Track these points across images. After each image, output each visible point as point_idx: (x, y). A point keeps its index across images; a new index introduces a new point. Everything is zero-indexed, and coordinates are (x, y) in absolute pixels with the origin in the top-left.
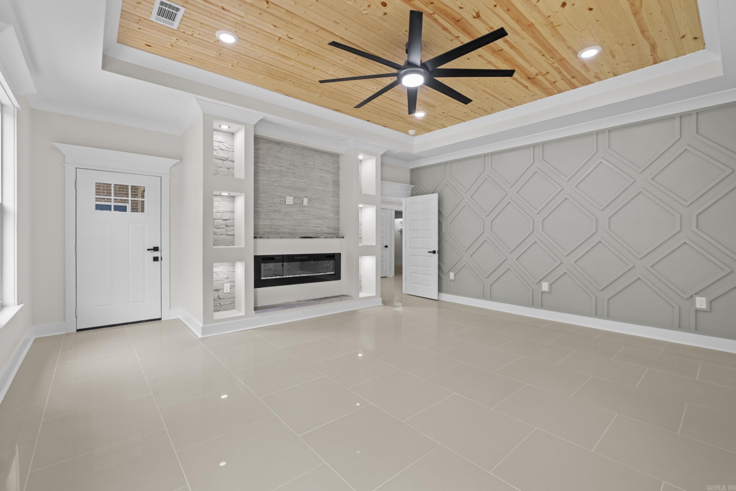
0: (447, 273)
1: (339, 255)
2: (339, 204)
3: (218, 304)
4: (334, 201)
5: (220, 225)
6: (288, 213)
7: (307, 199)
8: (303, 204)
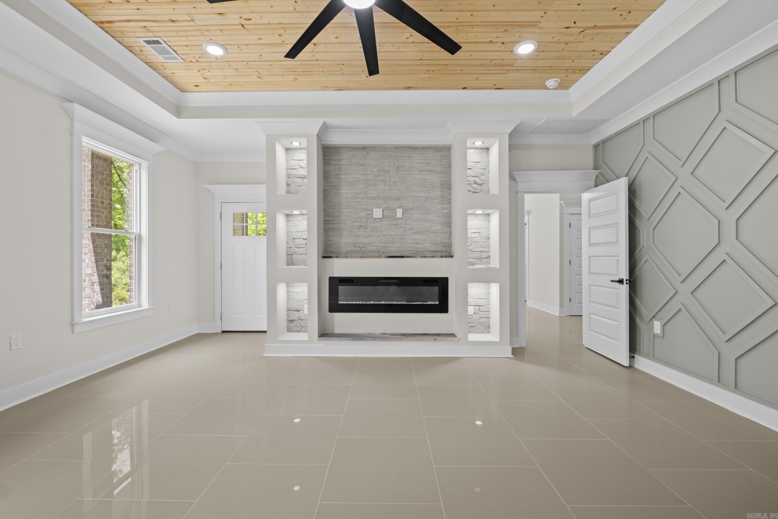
0: (650, 321)
1: (446, 279)
2: (451, 212)
3: (299, 325)
4: (443, 208)
5: (300, 245)
6: (376, 228)
7: (401, 210)
8: (396, 216)
